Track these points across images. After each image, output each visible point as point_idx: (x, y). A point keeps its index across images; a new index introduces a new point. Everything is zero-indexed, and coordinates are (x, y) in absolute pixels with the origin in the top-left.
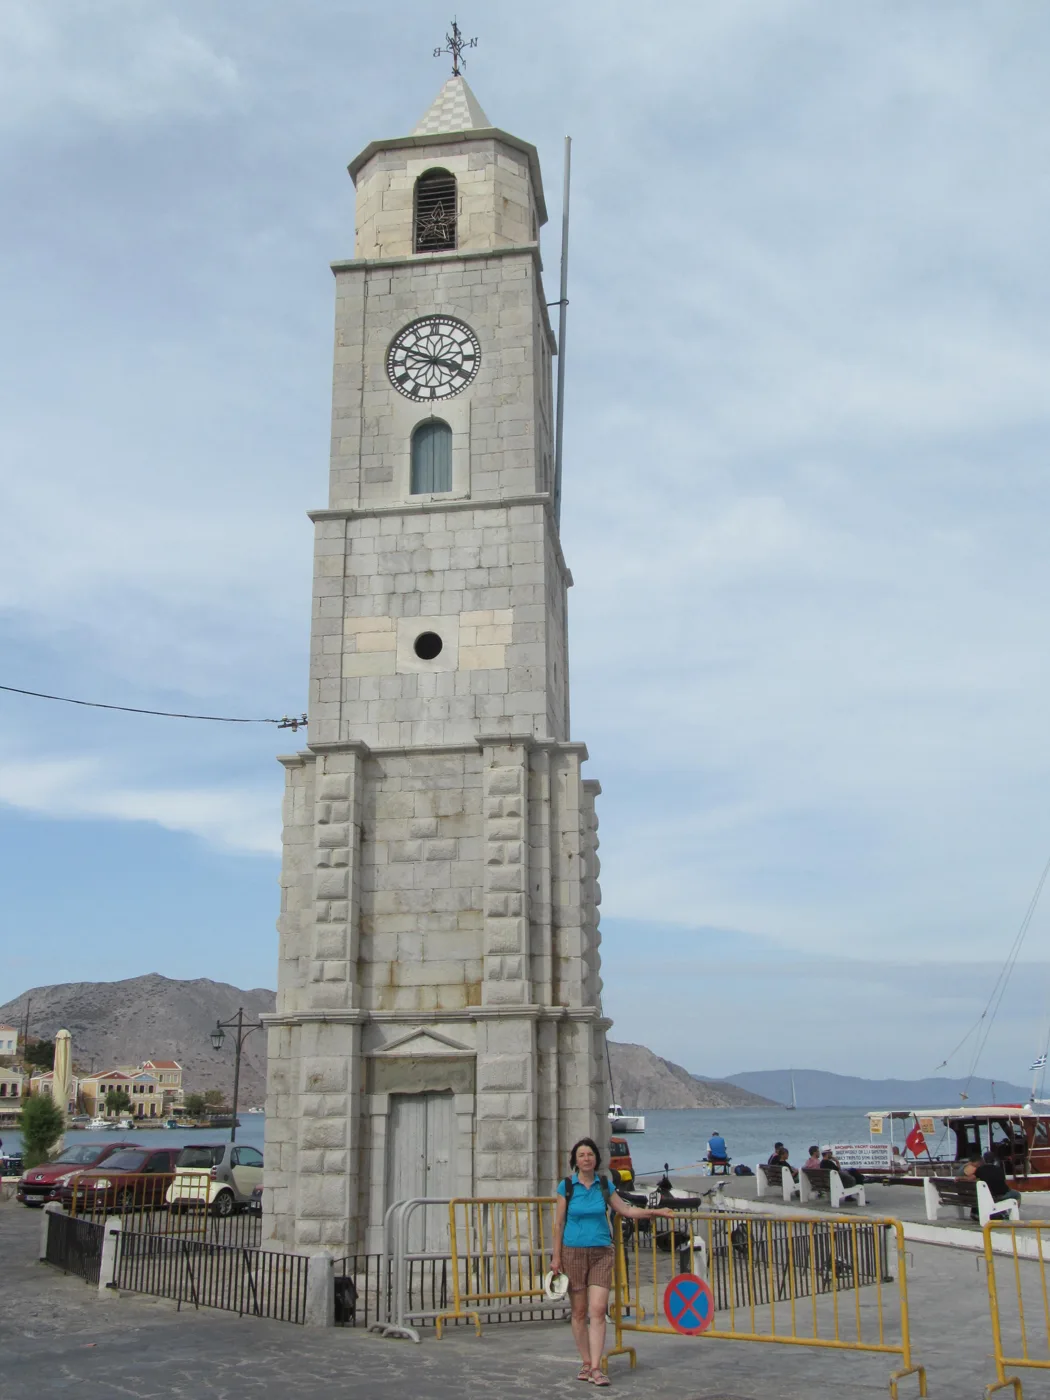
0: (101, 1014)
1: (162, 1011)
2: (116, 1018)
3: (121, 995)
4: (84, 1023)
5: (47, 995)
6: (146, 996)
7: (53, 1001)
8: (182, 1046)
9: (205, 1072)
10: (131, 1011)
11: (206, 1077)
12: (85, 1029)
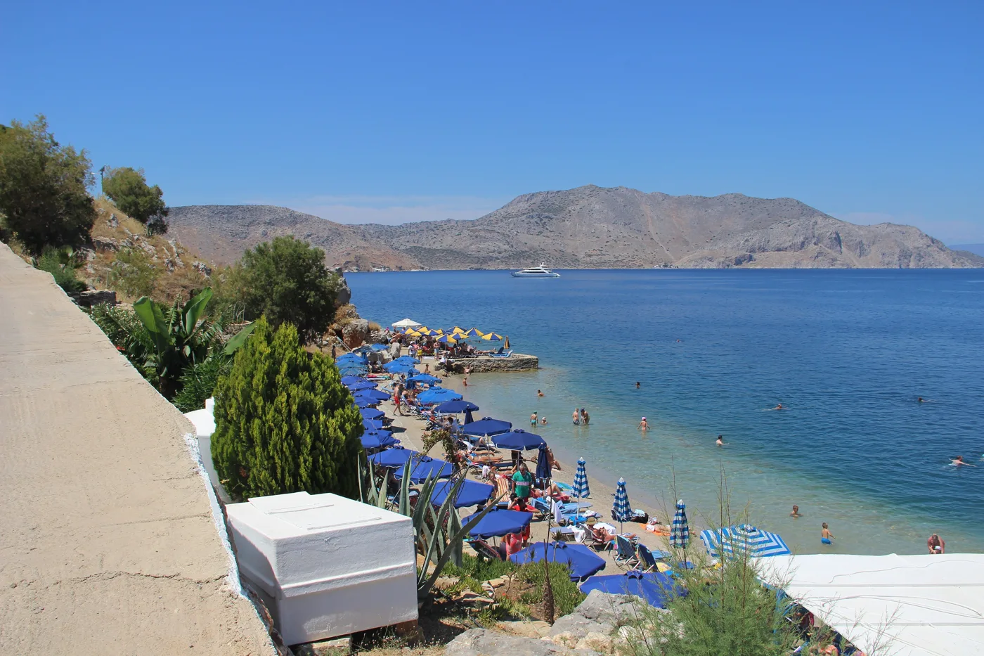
0: (561, 209)
1: (597, 207)
2: (570, 211)
3: (572, 197)
4: (551, 215)
5: (528, 199)
6: (587, 198)
7: (532, 202)
8: (611, 228)
9: (626, 243)
10: (578, 207)
11: (626, 246)
12: (551, 219)
